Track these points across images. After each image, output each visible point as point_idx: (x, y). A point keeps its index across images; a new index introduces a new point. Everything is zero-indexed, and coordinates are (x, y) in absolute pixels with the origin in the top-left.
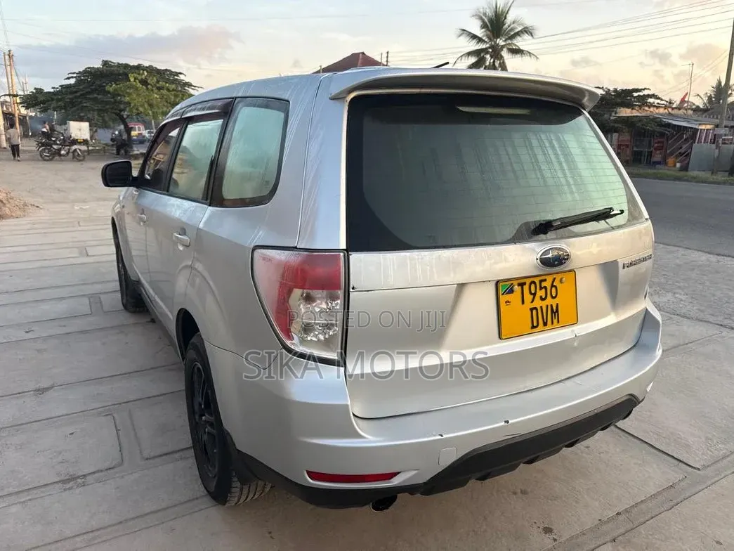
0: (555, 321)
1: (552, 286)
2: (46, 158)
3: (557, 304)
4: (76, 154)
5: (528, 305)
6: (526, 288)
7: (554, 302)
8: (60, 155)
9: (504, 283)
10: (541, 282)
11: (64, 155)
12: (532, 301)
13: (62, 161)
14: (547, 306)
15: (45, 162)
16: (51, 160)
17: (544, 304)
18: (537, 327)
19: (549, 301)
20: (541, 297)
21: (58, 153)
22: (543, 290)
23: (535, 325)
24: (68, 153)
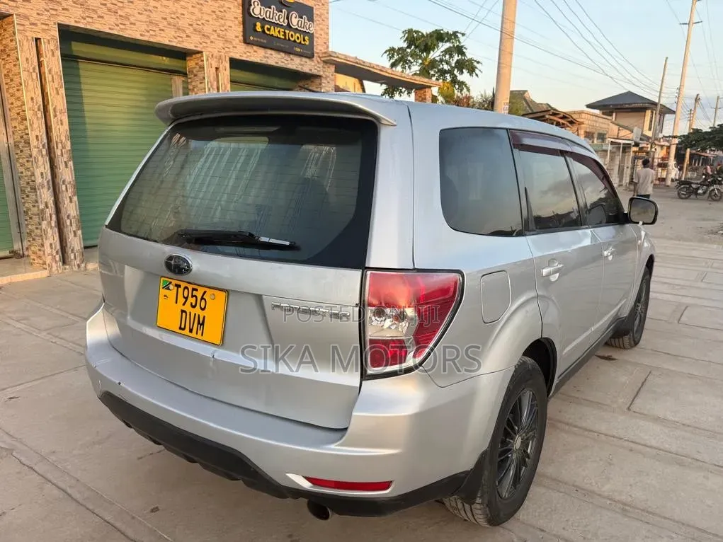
0: (200, 332)
1: (202, 298)
2: (683, 196)
3: (204, 317)
4: (713, 194)
5: (180, 306)
6: (181, 290)
7: (202, 314)
8: (697, 194)
9: (165, 279)
10: (194, 289)
11: (700, 194)
12: (184, 304)
13: (697, 199)
14: (195, 314)
15: (680, 200)
16: (686, 198)
17: (193, 311)
18: (184, 329)
19: (197, 310)
20: (191, 303)
21: (695, 192)
22: (194, 298)
23: (183, 326)
24: (704, 193)
